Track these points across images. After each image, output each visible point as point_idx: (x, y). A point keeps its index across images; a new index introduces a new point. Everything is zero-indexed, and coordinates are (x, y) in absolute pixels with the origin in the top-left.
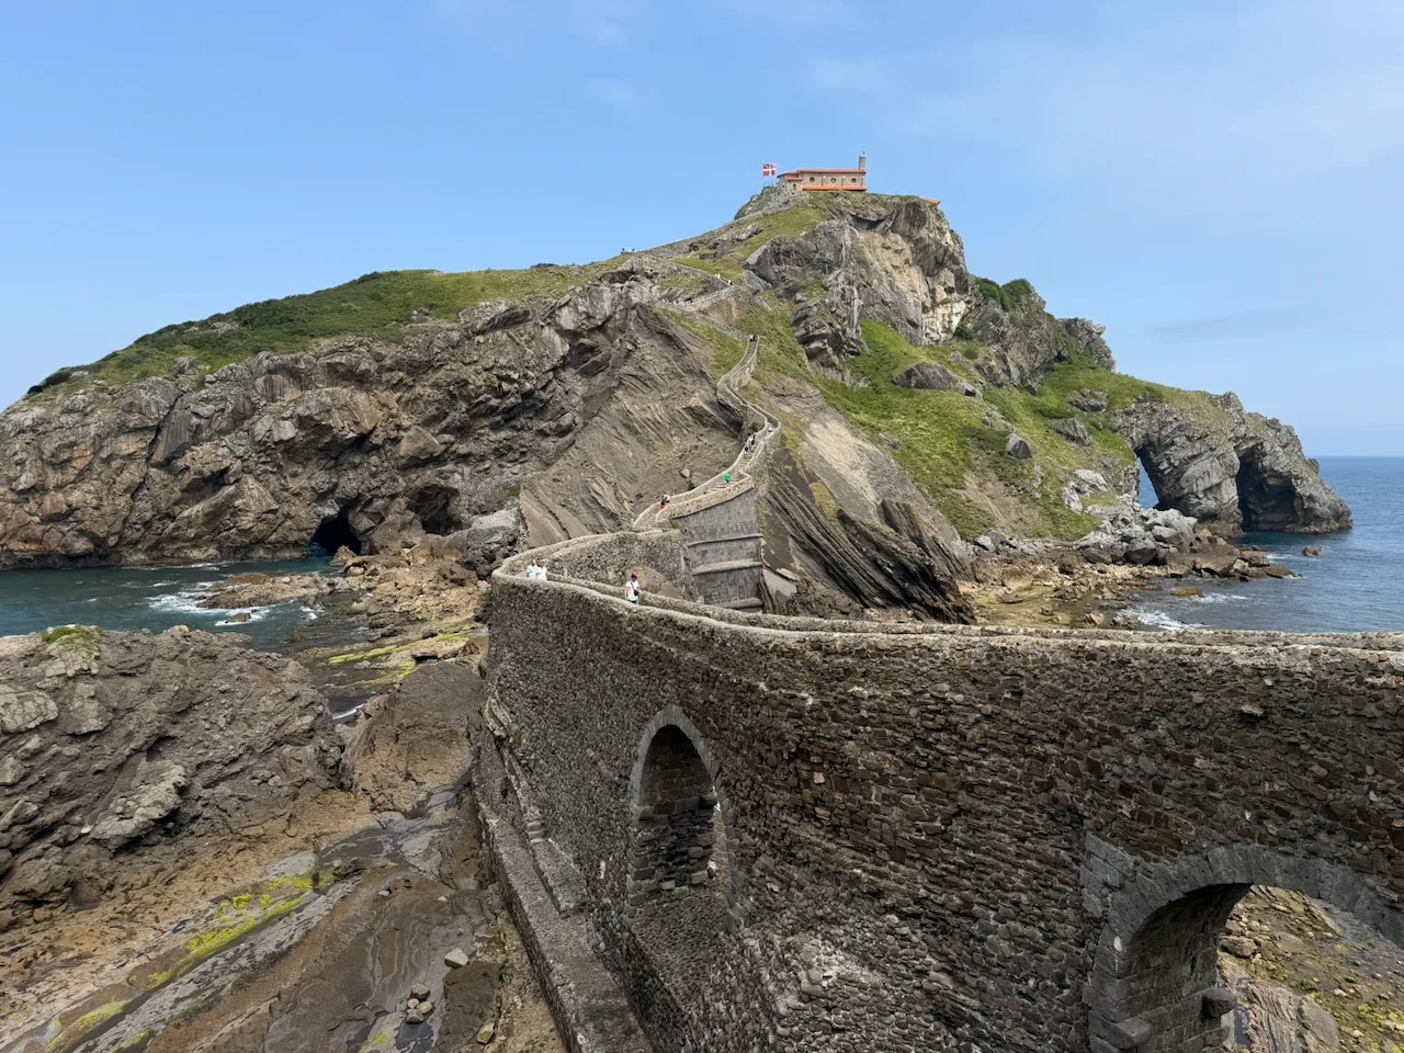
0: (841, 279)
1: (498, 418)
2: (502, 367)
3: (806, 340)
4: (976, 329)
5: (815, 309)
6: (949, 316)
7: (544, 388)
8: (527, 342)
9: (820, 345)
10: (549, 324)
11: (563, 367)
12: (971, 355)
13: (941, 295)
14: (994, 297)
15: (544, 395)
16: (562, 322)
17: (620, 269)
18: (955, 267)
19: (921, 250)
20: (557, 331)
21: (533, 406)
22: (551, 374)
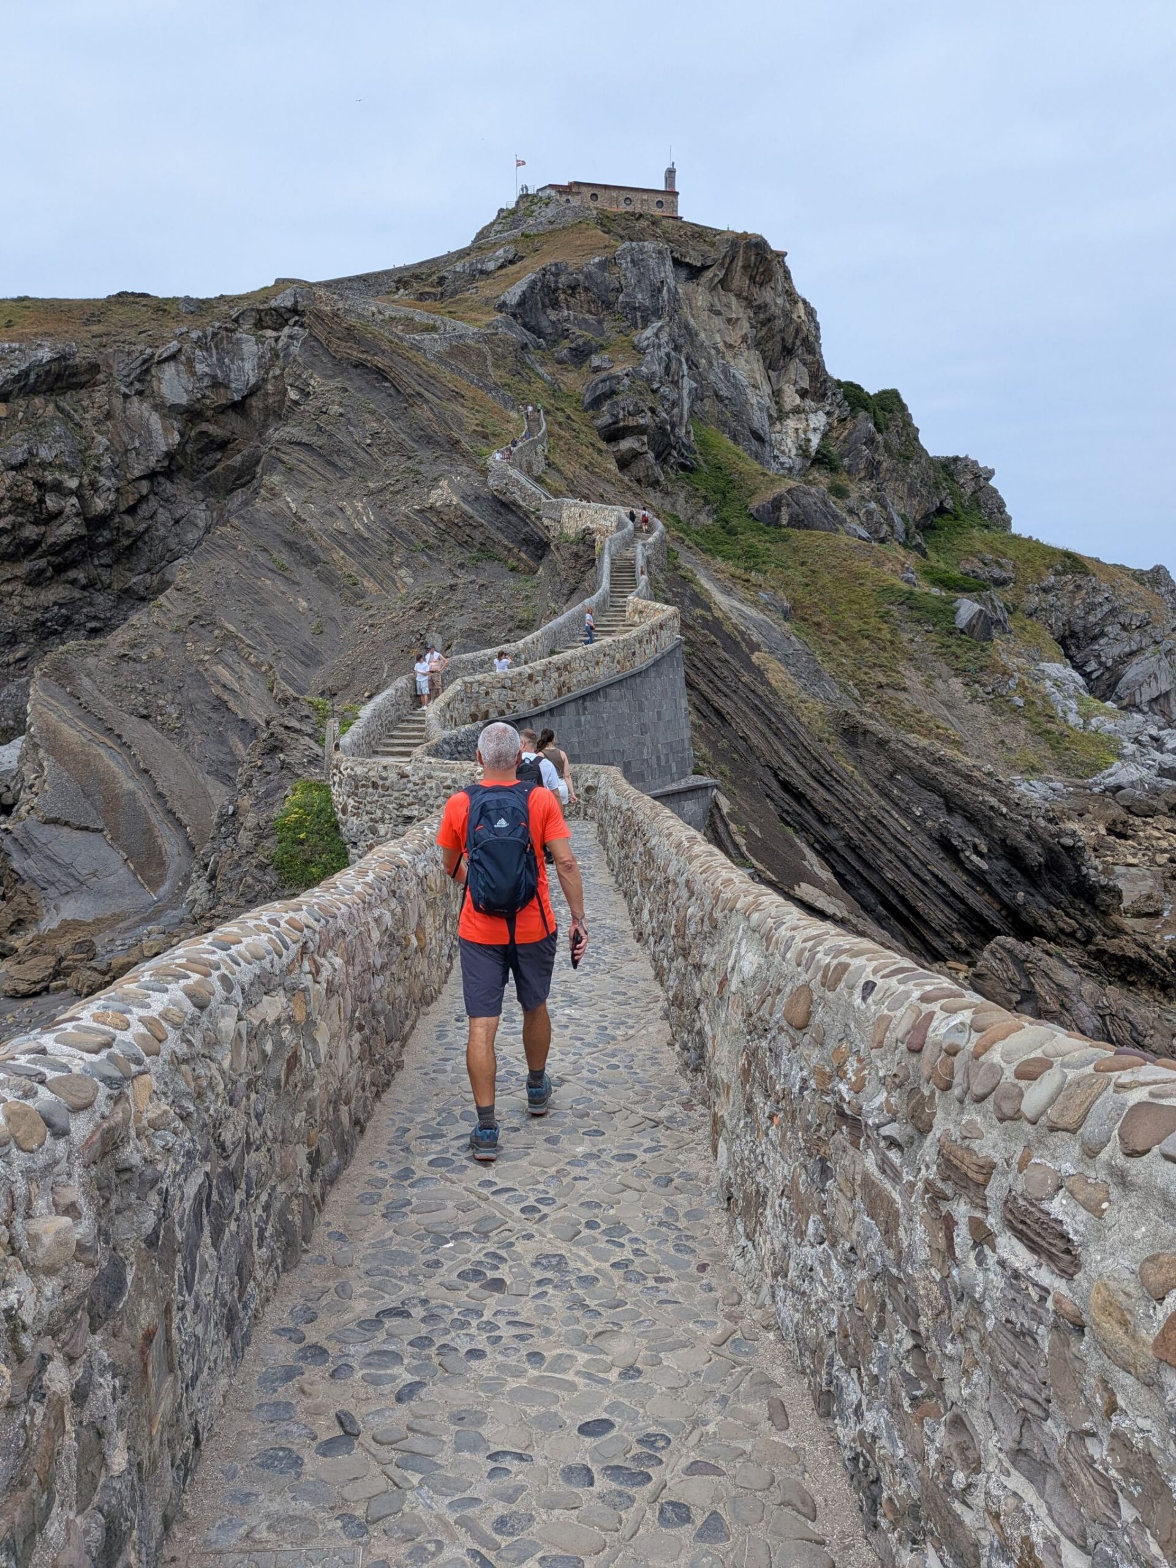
0: (664, 338)
1: (42, 563)
2: (44, 465)
3: (613, 435)
4: (842, 456)
5: (626, 381)
6: (805, 432)
7: (132, 510)
8: (97, 422)
9: (636, 445)
10: (140, 393)
11: (169, 473)
12: (840, 492)
13: (791, 399)
14: (866, 409)
15: (129, 522)
16: (165, 389)
17: (273, 304)
18: (809, 358)
19: (763, 324)
20: (155, 407)
21: (110, 543)
22: (144, 487)
